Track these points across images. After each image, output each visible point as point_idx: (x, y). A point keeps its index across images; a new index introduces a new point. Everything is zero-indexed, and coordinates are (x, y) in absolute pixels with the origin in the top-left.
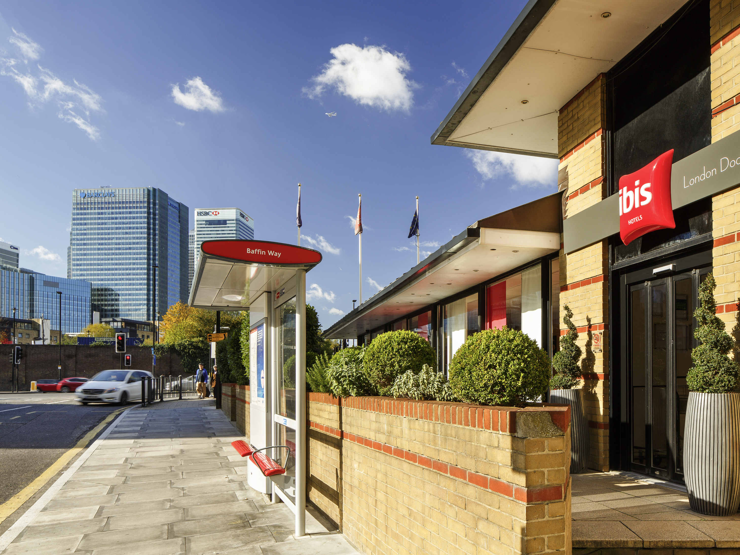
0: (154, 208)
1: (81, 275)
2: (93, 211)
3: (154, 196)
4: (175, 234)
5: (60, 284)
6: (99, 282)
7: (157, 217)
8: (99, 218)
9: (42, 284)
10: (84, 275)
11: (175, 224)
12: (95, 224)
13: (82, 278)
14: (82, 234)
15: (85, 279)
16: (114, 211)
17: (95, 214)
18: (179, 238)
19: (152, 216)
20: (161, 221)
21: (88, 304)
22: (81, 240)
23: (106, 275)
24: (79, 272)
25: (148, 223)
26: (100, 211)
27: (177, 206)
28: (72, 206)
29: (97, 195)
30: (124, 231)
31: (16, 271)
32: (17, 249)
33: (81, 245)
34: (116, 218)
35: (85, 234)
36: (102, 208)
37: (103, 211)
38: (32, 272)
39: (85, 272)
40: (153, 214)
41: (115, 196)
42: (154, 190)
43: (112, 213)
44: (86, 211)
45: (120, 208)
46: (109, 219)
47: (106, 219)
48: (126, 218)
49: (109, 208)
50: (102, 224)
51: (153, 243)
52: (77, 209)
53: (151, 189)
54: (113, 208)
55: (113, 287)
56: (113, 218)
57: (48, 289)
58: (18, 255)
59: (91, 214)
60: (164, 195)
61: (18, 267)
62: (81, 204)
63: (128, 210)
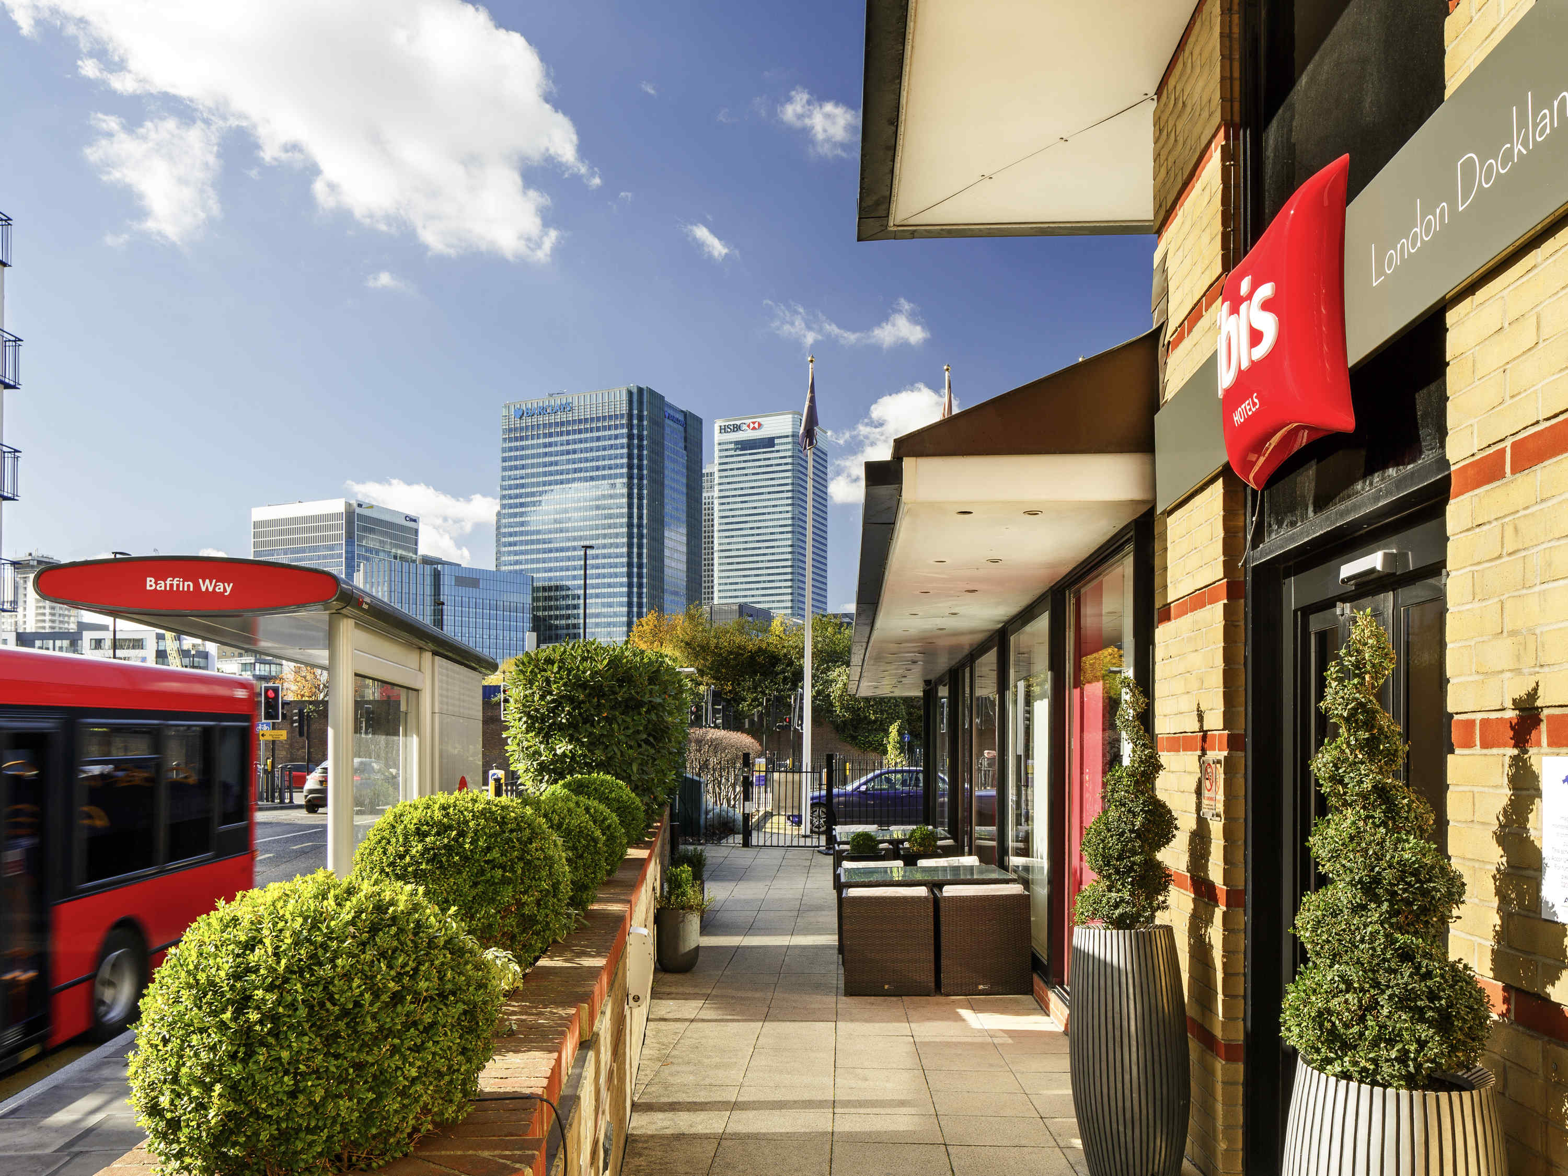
0: (640, 426)
1: (517, 563)
2: (535, 442)
3: (640, 402)
4: (677, 473)
5: (481, 581)
6: (546, 575)
7: (645, 443)
8: (546, 454)
9: (453, 583)
10: (521, 563)
11: (677, 453)
12: (538, 465)
13: (517, 567)
14: (517, 486)
15: (522, 570)
16: (570, 437)
17: (538, 446)
18: (684, 481)
19: (636, 441)
20: (651, 451)
21: (528, 616)
22: (517, 497)
23: (557, 560)
24: (512, 558)
25: (630, 456)
26: (547, 440)
27: (681, 418)
28: (501, 436)
29: (543, 411)
30: (588, 474)
31: (414, 561)
32: (415, 521)
33: (517, 507)
34: (574, 452)
35: (522, 486)
36: (551, 435)
37: (552, 440)
38: (440, 562)
39: (523, 557)
40: (638, 438)
41: (572, 409)
42: (640, 390)
43: (568, 443)
44: (523, 443)
45: (580, 432)
46: (562, 453)
47: (557, 454)
48: (591, 450)
49: (562, 434)
50: (551, 464)
51: (638, 494)
52: (510, 440)
53: (635, 391)
54: (568, 433)
55: (569, 583)
56: (568, 453)
57: (463, 591)
58: (416, 531)
59: (533, 447)
60: (657, 399)
61: (416, 554)
62: (515, 429)
63: (595, 434)
